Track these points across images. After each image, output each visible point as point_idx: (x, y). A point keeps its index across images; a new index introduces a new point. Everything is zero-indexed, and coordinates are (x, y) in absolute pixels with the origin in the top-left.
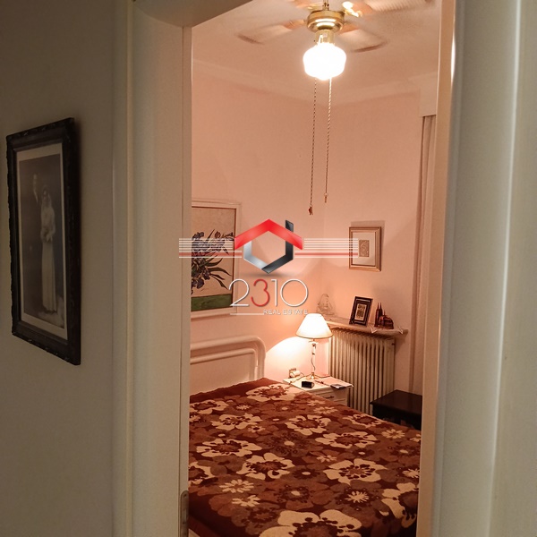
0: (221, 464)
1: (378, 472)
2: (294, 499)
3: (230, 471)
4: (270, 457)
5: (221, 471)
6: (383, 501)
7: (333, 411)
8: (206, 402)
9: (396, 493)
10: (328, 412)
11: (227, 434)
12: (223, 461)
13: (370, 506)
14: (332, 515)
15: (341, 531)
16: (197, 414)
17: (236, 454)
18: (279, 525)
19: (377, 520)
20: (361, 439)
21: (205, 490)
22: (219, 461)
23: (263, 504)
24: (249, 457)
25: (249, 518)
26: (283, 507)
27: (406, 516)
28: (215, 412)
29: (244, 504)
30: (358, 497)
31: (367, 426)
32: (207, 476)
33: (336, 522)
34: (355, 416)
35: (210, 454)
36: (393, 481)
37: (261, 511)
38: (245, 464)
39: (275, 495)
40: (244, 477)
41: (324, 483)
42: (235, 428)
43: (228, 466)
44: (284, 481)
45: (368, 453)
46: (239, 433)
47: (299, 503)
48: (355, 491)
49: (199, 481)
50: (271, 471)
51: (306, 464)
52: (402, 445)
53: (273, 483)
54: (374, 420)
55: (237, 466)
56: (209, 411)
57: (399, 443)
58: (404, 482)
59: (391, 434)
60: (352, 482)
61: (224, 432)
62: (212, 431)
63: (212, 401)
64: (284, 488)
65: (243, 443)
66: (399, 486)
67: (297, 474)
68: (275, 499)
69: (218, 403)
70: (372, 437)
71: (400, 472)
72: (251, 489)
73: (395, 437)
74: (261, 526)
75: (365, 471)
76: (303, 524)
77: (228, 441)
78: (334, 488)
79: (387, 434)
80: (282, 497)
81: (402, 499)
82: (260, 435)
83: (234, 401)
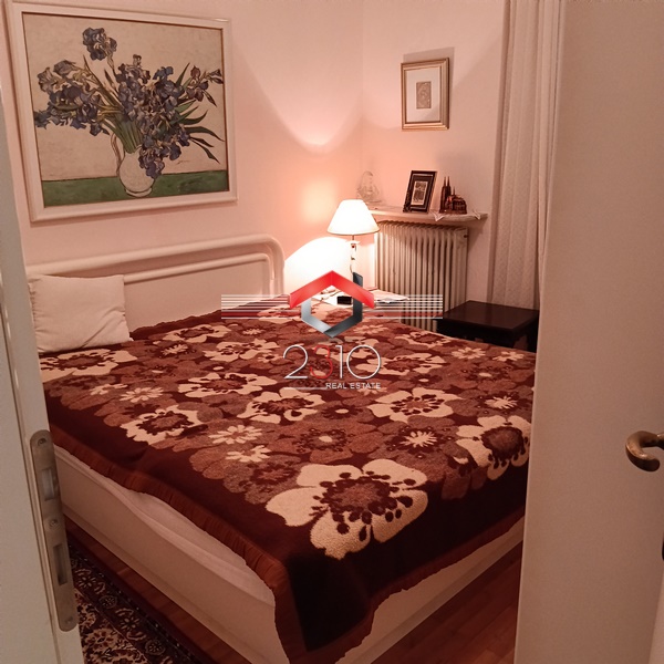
0: (214, 405)
1: (449, 403)
2: (323, 447)
3: (227, 415)
4: (289, 392)
5: (213, 416)
6: (458, 442)
7: (381, 329)
8: (199, 327)
9: (477, 431)
10: (375, 331)
11: (227, 366)
12: (216, 402)
13: (439, 450)
14: (380, 466)
15: (396, 490)
16: (182, 343)
17: (239, 391)
18: (298, 487)
19: (450, 471)
20: (422, 362)
21: (187, 443)
22: (212, 402)
23: (276, 456)
24: (257, 394)
25: (252, 479)
26: (306, 459)
27: (493, 463)
28: (209, 340)
29: (246, 459)
30: (420, 439)
31: (430, 346)
32: (192, 423)
33: (387, 477)
34: (413, 334)
35: (199, 394)
36: (471, 414)
37: (271, 467)
38: (251, 404)
39: (294, 443)
40: (247, 422)
41: (369, 423)
42: (240, 358)
43: (224, 408)
44: (310, 423)
45: (433, 379)
46: (244, 364)
47: (331, 452)
48: (415, 431)
49: (178, 431)
50: (290, 411)
51: (341, 399)
52: (482, 366)
53: (292, 427)
54: (439, 338)
55: (240, 407)
56: (203, 338)
57: (478, 364)
58: (487, 414)
59: (465, 354)
60: (410, 420)
61: (222, 364)
62: (204, 364)
63: (207, 326)
64: (308, 433)
65: (248, 376)
66: (480, 420)
67: (329, 413)
68: (294, 449)
69: (215, 328)
70: (437, 359)
71: (481, 401)
72: (258, 438)
73: (470, 357)
74: (271, 490)
75: (429, 404)
76: (336, 483)
77: (227, 376)
78: (383, 428)
79: (459, 354)
80: (304, 446)
81: (486, 439)
82: (275, 365)
83: (240, 325)
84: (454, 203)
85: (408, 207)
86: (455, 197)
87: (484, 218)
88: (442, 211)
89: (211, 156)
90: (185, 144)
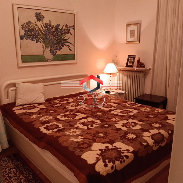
0: (67, 122)
1: (140, 125)
2: (100, 137)
3: (71, 126)
4: (90, 119)
5: (67, 126)
6: (144, 138)
7: (119, 101)
8: (65, 99)
9: (149, 134)
10: (116, 102)
11: (72, 110)
12: (68, 121)
13: (137, 140)
14: (118, 145)
15: (123, 153)
16: (59, 103)
17: (75, 118)
18: (92, 150)
19: (141, 147)
20: (131, 111)
21: (58, 134)
22: (67, 121)
23: (85, 140)
24: (80, 119)
25: (77, 147)
26: (95, 141)
27: (155, 145)
28: (67, 102)
29: (76, 140)
30: (131, 136)
31: (134, 107)
32: (60, 128)
33: (120, 148)
34: (128, 103)
35: (63, 119)
36: (147, 129)
37: (83, 143)
38: (78, 122)
39: (91, 135)
40: (77, 128)
41: (115, 130)
42: (76, 108)
43: (70, 123)
44: (96, 129)
45: (135, 117)
46: (77, 110)
47: (102, 139)
48: (130, 133)
49: (56, 130)
50: (90, 125)
51: (106, 122)
52: (150, 113)
53: (91, 130)
54: (136, 104)
55: (75, 123)
56: (66, 102)
57: (149, 113)
58: (152, 129)
59: (145, 109)
60: (128, 129)
61: (70, 110)
62: (65, 110)
63: (67, 99)
64: (95, 132)
65: (78, 114)
66: (150, 131)
67: (102, 126)
68: (91, 137)
69: (69, 99)
70: (136, 111)
71: (150, 125)
72: (80, 133)
73: (146, 110)
74: (83, 151)
75: (134, 125)
76: (104, 149)
77: (72, 113)
78: (119, 132)
79: (143, 109)
80: (94, 137)
81: (153, 137)
82: (86, 111)
83: (77, 98)
84: (141, 65)
85: (127, 66)
86: (141, 63)
87: (150, 69)
88: (137, 67)
89: (70, 50)
90: (63, 46)
